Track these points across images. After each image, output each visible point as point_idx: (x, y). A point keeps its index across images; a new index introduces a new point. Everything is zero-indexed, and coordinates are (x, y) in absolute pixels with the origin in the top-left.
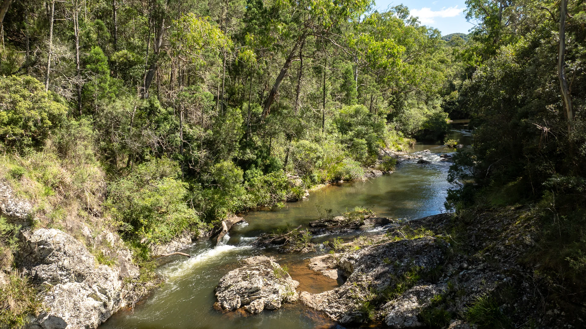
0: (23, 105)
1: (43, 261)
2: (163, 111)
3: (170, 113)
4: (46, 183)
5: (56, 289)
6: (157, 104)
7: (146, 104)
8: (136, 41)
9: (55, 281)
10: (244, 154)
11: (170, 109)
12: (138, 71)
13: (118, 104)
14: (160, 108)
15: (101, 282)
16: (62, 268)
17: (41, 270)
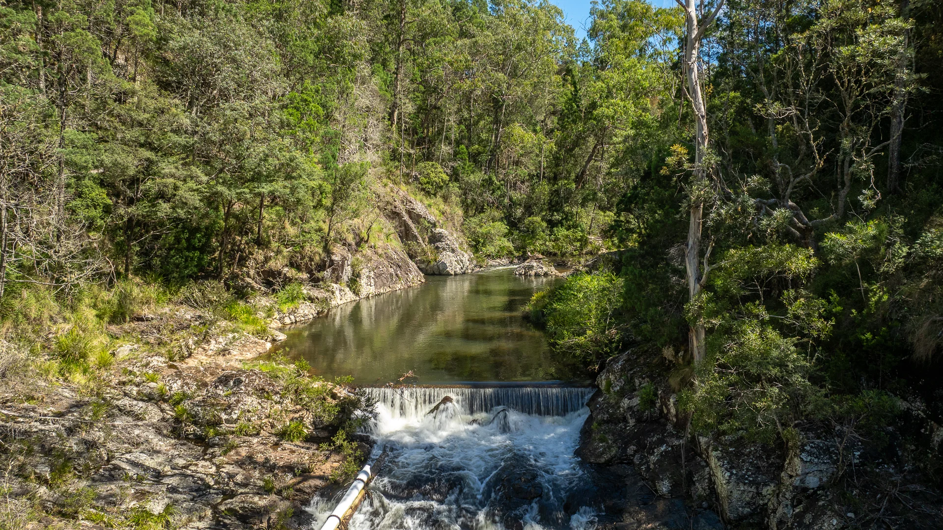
0: (432, 175)
1: (440, 241)
2: (498, 183)
3: (502, 185)
4: (440, 211)
5: (444, 253)
6: (494, 178)
7: (486, 177)
8: (484, 136)
9: (444, 249)
10: (552, 215)
11: (502, 182)
12: (484, 157)
13: (472, 177)
14: (496, 181)
15: (461, 256)
16: (447, 244)
17: (439, 244)
